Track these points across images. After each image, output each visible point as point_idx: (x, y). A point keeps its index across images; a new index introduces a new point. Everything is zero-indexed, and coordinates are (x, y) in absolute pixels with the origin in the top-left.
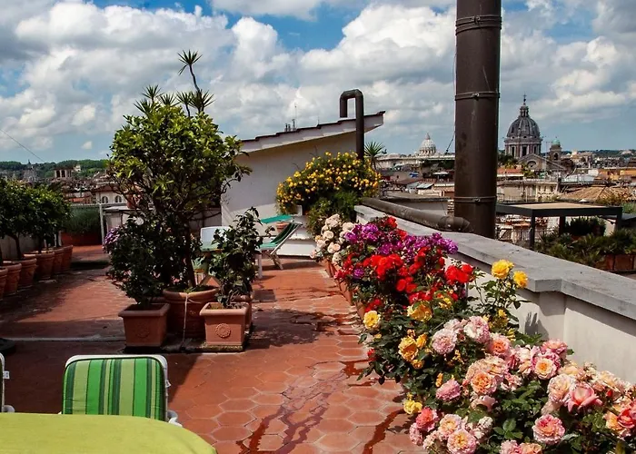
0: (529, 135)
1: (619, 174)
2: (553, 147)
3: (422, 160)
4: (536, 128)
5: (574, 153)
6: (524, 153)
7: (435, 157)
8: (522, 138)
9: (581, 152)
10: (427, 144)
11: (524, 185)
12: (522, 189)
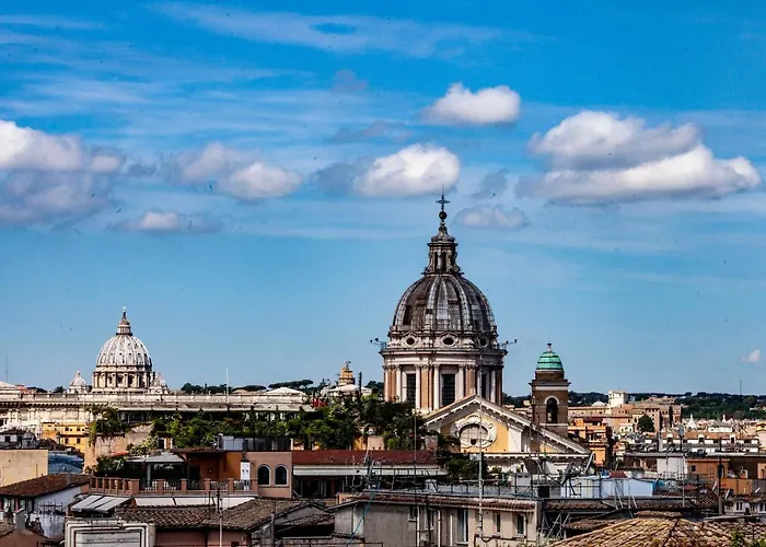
0: (462, 335)
1: (753, 476)
2: (541, 378)
3: (96, 409)
4: (484, 310)
5: (617, 401)
6: (448, 395)
7: (148, 399)
8: (439, 342)
9: (641, 397)
10: (121, 352)
11: (430, 508)
12: (421, 520)
